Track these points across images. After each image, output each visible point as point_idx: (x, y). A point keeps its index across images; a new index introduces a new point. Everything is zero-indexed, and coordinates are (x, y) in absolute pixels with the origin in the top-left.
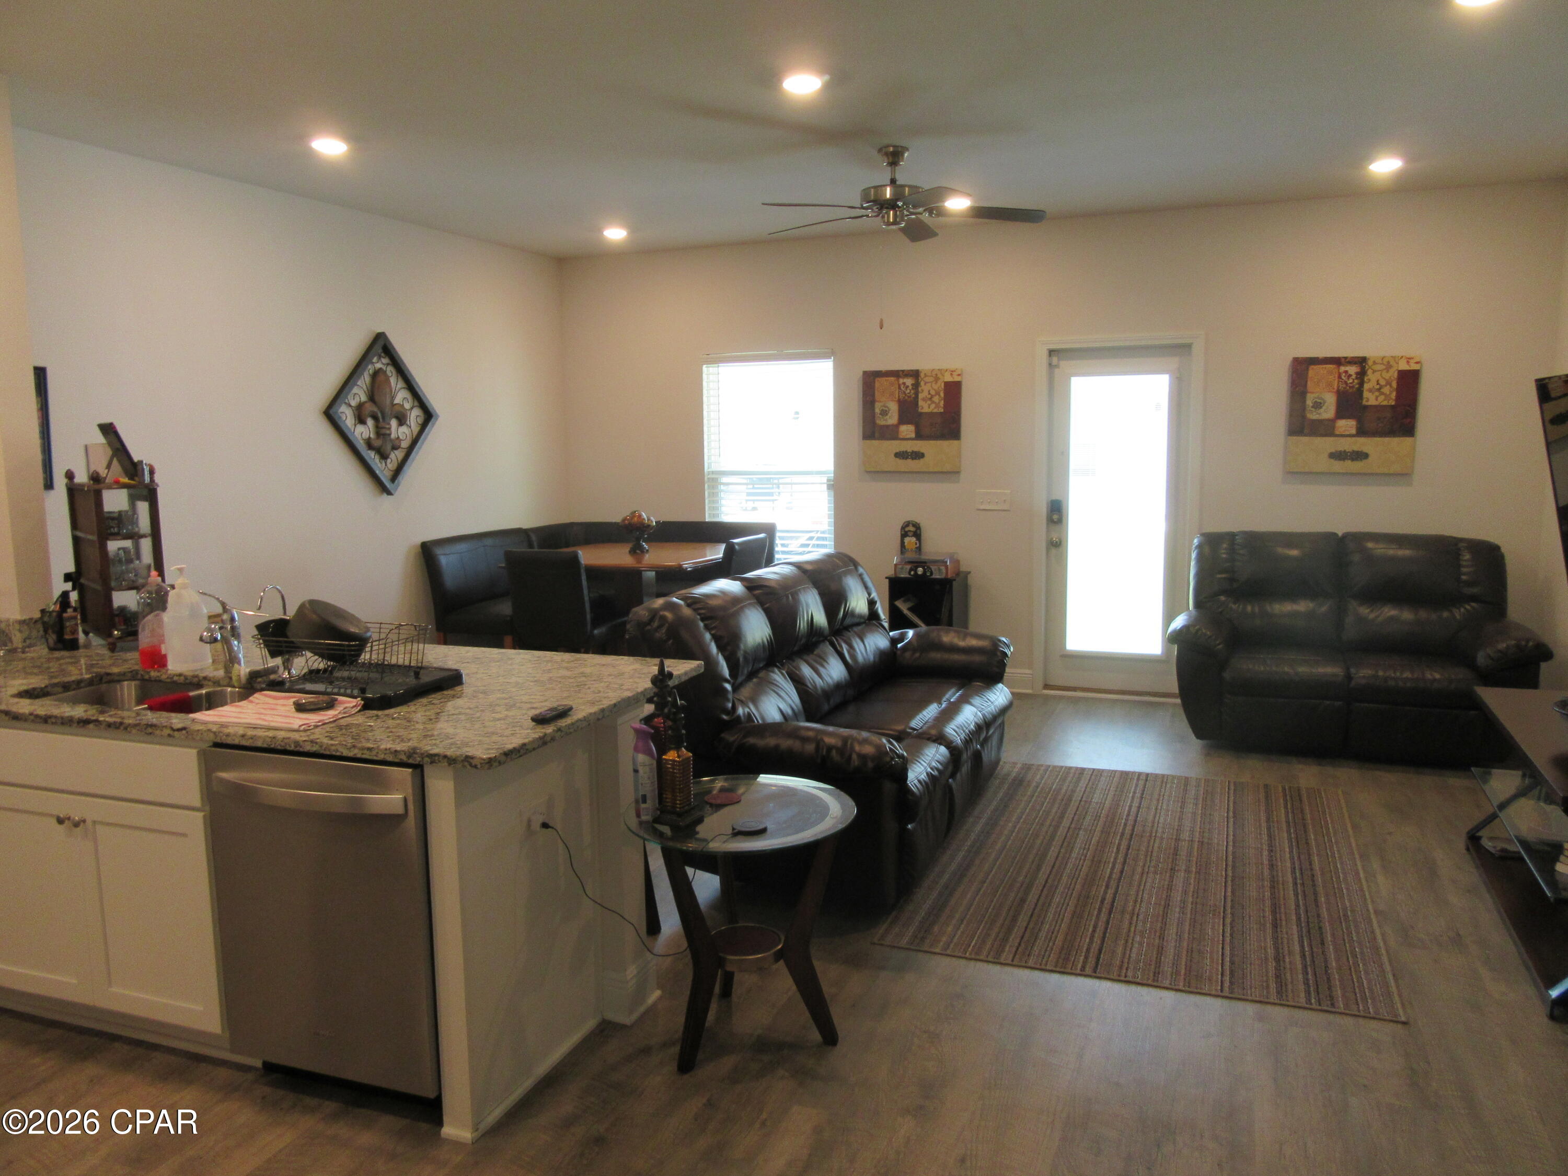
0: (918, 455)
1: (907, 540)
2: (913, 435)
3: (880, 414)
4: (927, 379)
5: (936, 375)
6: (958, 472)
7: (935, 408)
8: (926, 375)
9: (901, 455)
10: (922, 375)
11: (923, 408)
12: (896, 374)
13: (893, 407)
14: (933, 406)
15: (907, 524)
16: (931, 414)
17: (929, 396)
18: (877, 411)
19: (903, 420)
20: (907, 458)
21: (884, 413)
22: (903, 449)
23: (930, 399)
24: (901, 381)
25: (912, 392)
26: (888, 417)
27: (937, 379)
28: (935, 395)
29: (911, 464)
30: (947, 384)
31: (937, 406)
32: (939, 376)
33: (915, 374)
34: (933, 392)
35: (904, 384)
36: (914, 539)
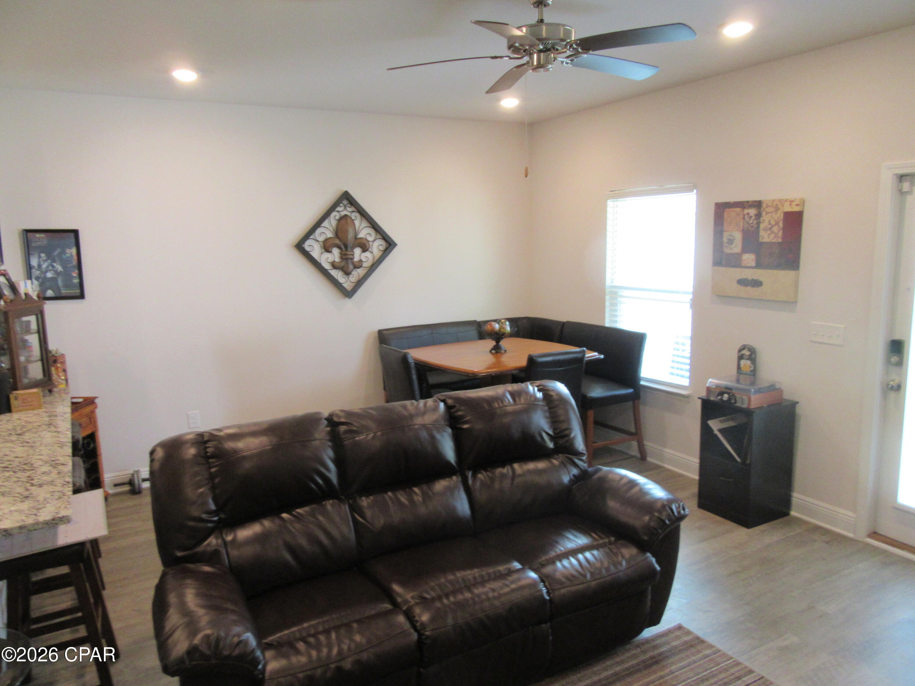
0: (757, 284)
1: (743, 362)
2: (753, 264)
3: (727, 243)
4: (768, 210)
5: (777, 205)
6: (795, 302)
7: (774, 238)
8: (768, 206)
9: (742, 282)
10: (764, 206)
11: (763, 238)
12: (742, 205)
13: (738, 236)
14: (772, 236)
15: (743, 348)
16: (771, 244)
17: (769, 226)
18: (725, 240)
19: (745, 250)
20: (747, 286)
21: (731, 241)
22: (743, 276)
23: (771, 228)
24: (746, 211)
25: (755, 222)
26: (733, 245)
27: (777, 209)
28: (775, 225)
29: (750, 291)
30: (788, 215)
31: (776, 236)
32: (779, 206)
33: (758, 204)
34: (773, 222)
35: (748, 214)
36: (748, 362)
